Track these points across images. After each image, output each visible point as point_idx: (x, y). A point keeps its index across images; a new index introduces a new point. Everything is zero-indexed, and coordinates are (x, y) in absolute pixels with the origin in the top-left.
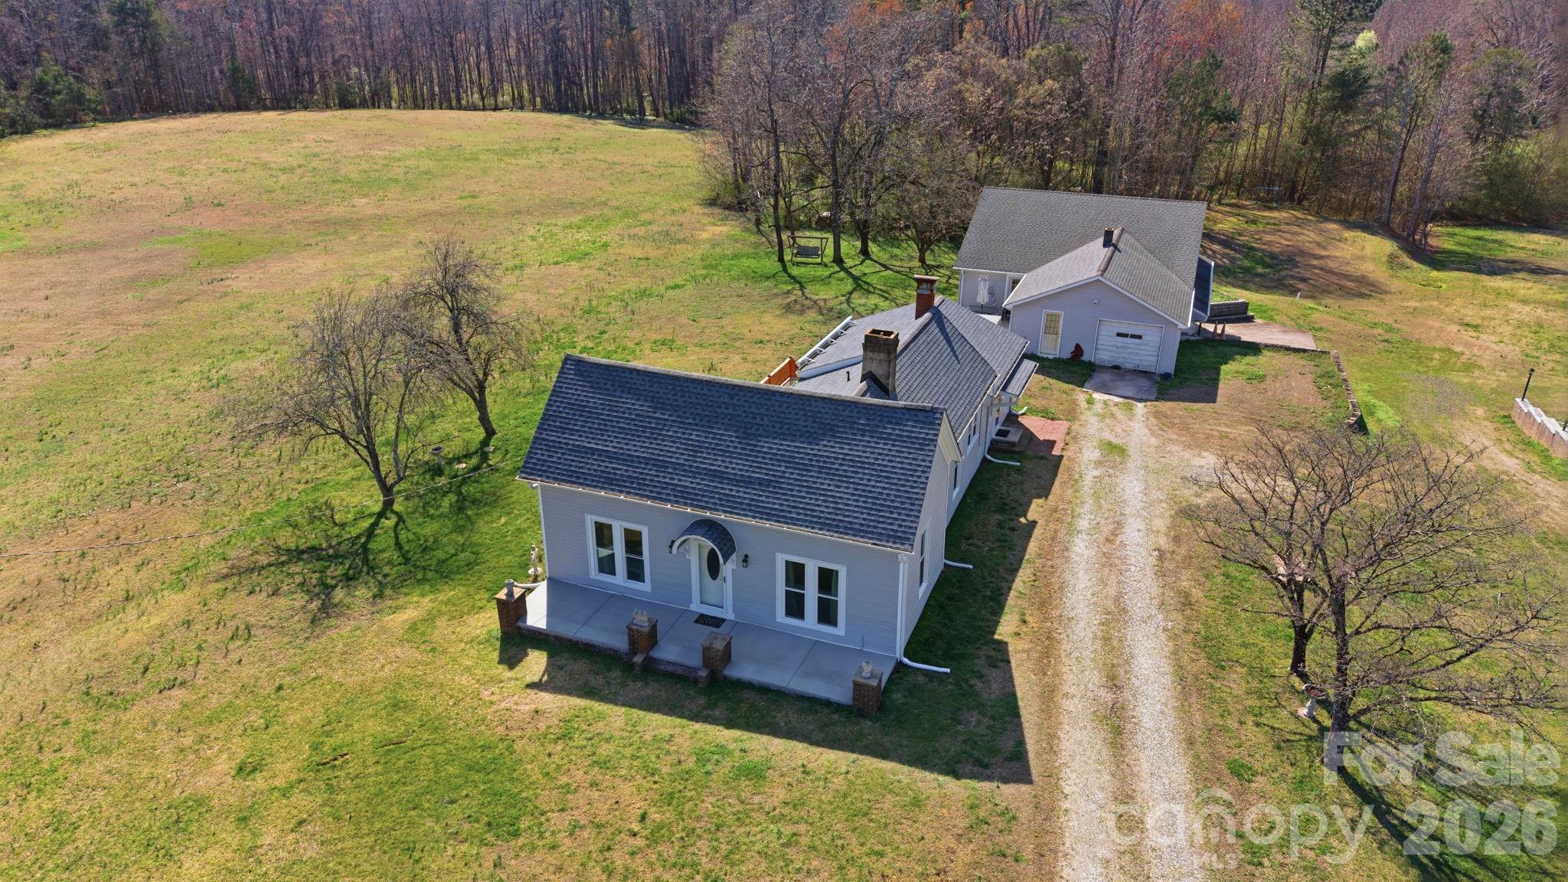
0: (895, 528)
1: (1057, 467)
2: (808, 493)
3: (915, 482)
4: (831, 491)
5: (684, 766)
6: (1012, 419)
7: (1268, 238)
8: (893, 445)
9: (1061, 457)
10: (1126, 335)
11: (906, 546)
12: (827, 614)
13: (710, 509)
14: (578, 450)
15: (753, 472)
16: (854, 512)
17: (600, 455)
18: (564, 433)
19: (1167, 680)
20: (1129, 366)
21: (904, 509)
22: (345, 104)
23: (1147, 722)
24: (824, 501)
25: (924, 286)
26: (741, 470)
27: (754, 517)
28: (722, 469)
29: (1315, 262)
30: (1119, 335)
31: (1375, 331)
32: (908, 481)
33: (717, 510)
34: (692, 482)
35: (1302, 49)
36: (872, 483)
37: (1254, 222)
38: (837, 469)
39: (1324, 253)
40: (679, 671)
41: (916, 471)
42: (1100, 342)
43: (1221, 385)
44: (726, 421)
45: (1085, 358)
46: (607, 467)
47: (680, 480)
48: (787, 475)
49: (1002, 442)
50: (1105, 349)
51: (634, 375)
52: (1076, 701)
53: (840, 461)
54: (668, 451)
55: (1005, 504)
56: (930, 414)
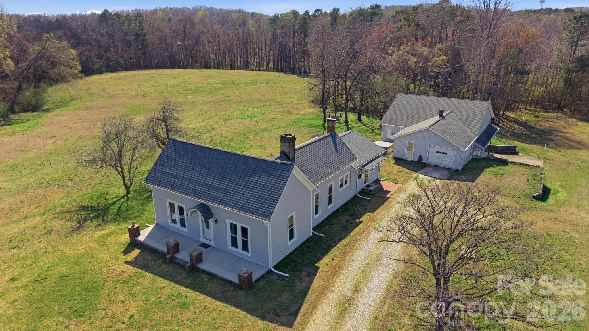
0: (265, 211)
1: (385, 201)
2: (238, 195)
3: (277, 193)
4: (246, 195)
5: (161, 299)
6: (377, 181)
7: (541, 123)
8: (273, 178)
9: (389, 197)
10: (440, 153)
11: (268, 219)
12: (245, 247)
13: (202, 199)
14: (165, 173)
15: (221, 185)
16: (253, 204)
17: (171, 176)
18: (162, 166)
19: (381, 292)
20: (442, 166)
21: (270, 204)
22: (207, 67)
23: (361, 307)
24: (243, 199)
25: (330, 122)
26: (217, 184)
27: (217, 203)
28: (211, 183)
29: (560, 134)
30: (437, 152)
31: (576, 162)
32: (275, 192)
33: (204, 199)
34: (199, 188)
35: (565, 47)
36: (262, 193)
37: (538, 117)
38: (251, 186)
39: (565, 131)
40: (182, 263)
41: (279, 188)
42: (430, 155)
43: (481, 176)
44: (217, 165)
45: (423, 161)
46: (172, 180)
47: (195, 187)
48: (233, 187)
49: (367, 190)
50: (432, 158)
51: (191, 146)
52: (335, 294)
53: (253, 183)
54: (194, 176)
55: (354, 213)
56: (290, 166)
